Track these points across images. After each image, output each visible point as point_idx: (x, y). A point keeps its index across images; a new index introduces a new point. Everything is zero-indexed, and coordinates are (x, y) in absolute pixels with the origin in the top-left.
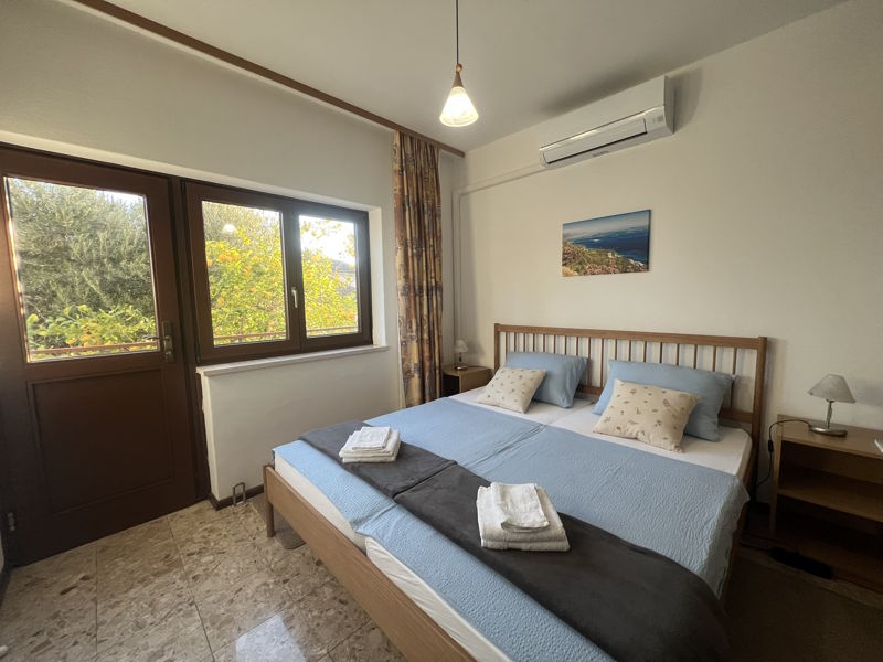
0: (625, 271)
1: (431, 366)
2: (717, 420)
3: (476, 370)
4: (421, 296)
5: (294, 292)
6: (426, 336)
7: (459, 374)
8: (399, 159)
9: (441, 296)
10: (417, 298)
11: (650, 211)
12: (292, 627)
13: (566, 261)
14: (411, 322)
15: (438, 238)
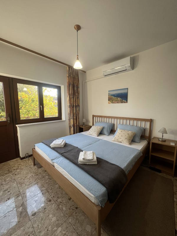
0: (122, 103)
1: (76, 125)
2: (140, 138)
3: (88, 126)
4: (74, 108)
5: (41, 106)
6: (75, 118)
7: (83, 127)
8: (68, 73)
9: (79, 108)
10: (73, 108)
11: (128, 88)
12: (38, 184)
13: (109, 100)
14: (71, 114)
15: (78, 93)
